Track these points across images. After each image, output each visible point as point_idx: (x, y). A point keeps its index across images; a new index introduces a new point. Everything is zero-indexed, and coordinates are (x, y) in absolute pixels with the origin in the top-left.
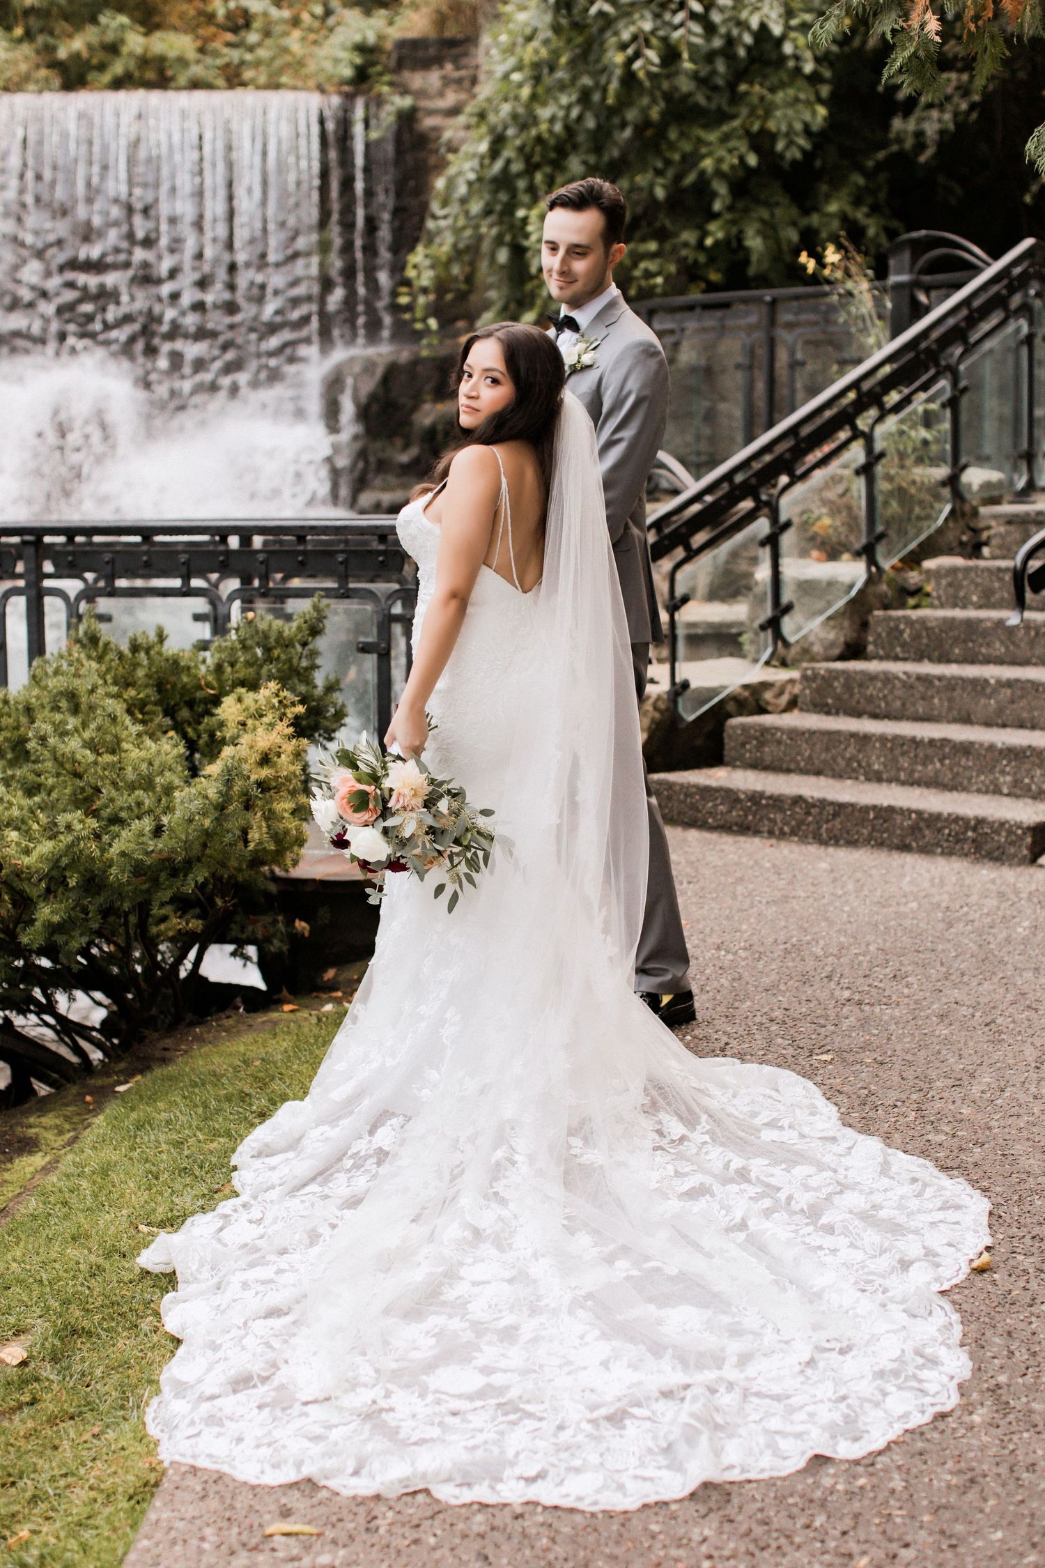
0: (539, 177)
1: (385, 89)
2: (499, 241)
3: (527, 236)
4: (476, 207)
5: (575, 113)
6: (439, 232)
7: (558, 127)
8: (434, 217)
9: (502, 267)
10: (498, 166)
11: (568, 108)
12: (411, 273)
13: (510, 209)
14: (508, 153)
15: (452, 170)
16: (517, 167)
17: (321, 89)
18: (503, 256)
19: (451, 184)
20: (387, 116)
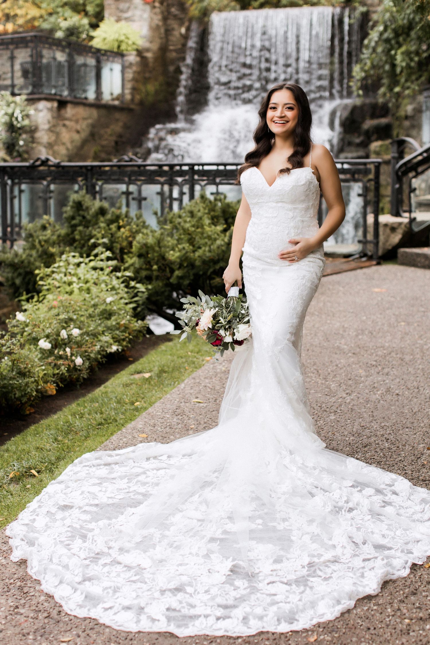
0: (401, 39)
1: (357, 4)
2: (386, 62)
3: (396, 60)
4: (379, 50)
5: (412, 16)
6: (364, 59)
7: (405, 21)
8: (363, 54)
9: (387, 72)
10: (386, 35)
11: (410, 14)
12: (354, 74)
13: (390, 50)
14: (389, 31)
15: (370, 37)
16: (391, 36)
17: (333, 6)
18: (387, 67)
19: (370, 41)
20: (357, 14)
